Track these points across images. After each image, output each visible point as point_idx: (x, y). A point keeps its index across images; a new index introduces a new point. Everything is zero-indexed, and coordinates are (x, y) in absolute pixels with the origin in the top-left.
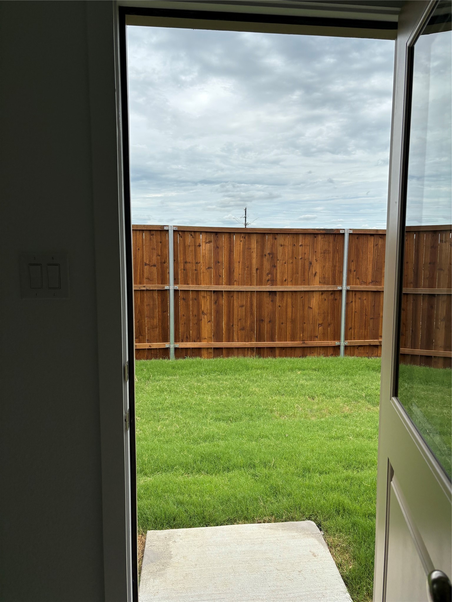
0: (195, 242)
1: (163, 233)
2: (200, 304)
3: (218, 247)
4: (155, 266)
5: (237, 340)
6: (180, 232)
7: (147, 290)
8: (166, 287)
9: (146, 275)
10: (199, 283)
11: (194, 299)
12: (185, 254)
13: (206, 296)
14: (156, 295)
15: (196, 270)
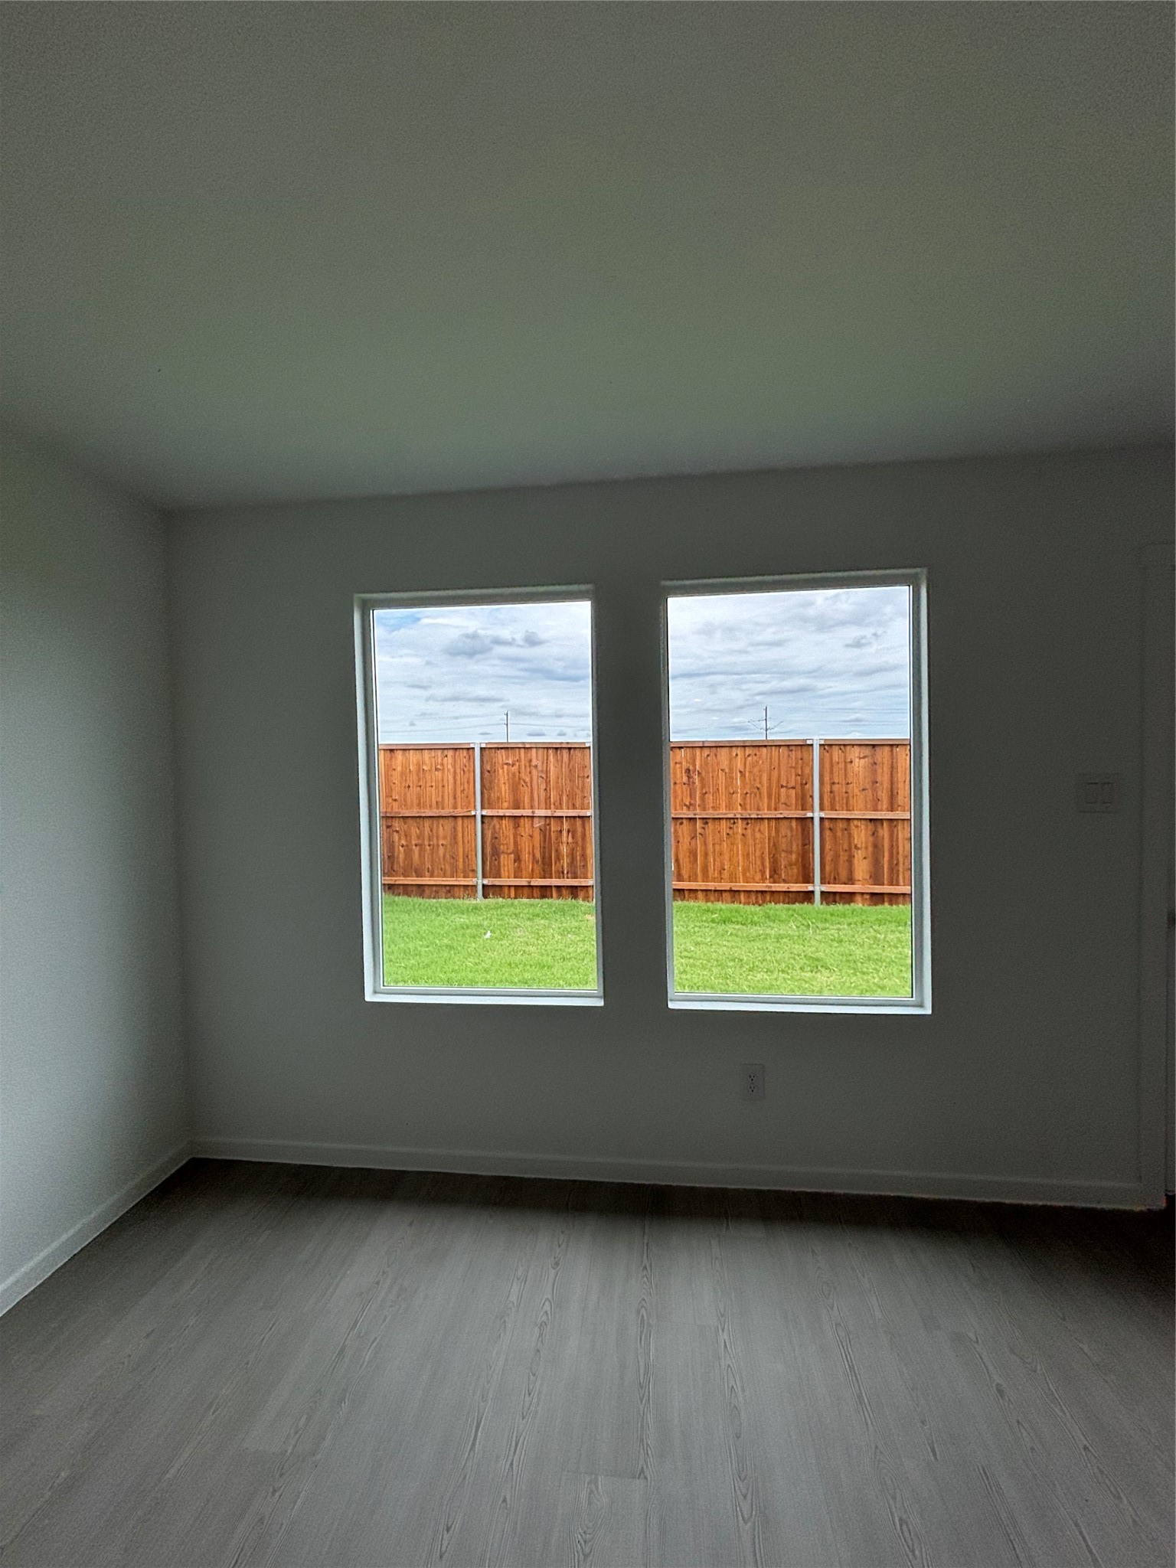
0: (845, 758)
1: (805, 748)
2: (852, 836)
3: (875, 763)
4: (793, 788)
6: (827, 746)
7: (785, 818)
8: (809, 815)
9: (783, 800)
10: (851, 809)
11: (844, 829)
12: (831, 773)
13: (860, 826)
14: (794, 823)
15: (846, 792)
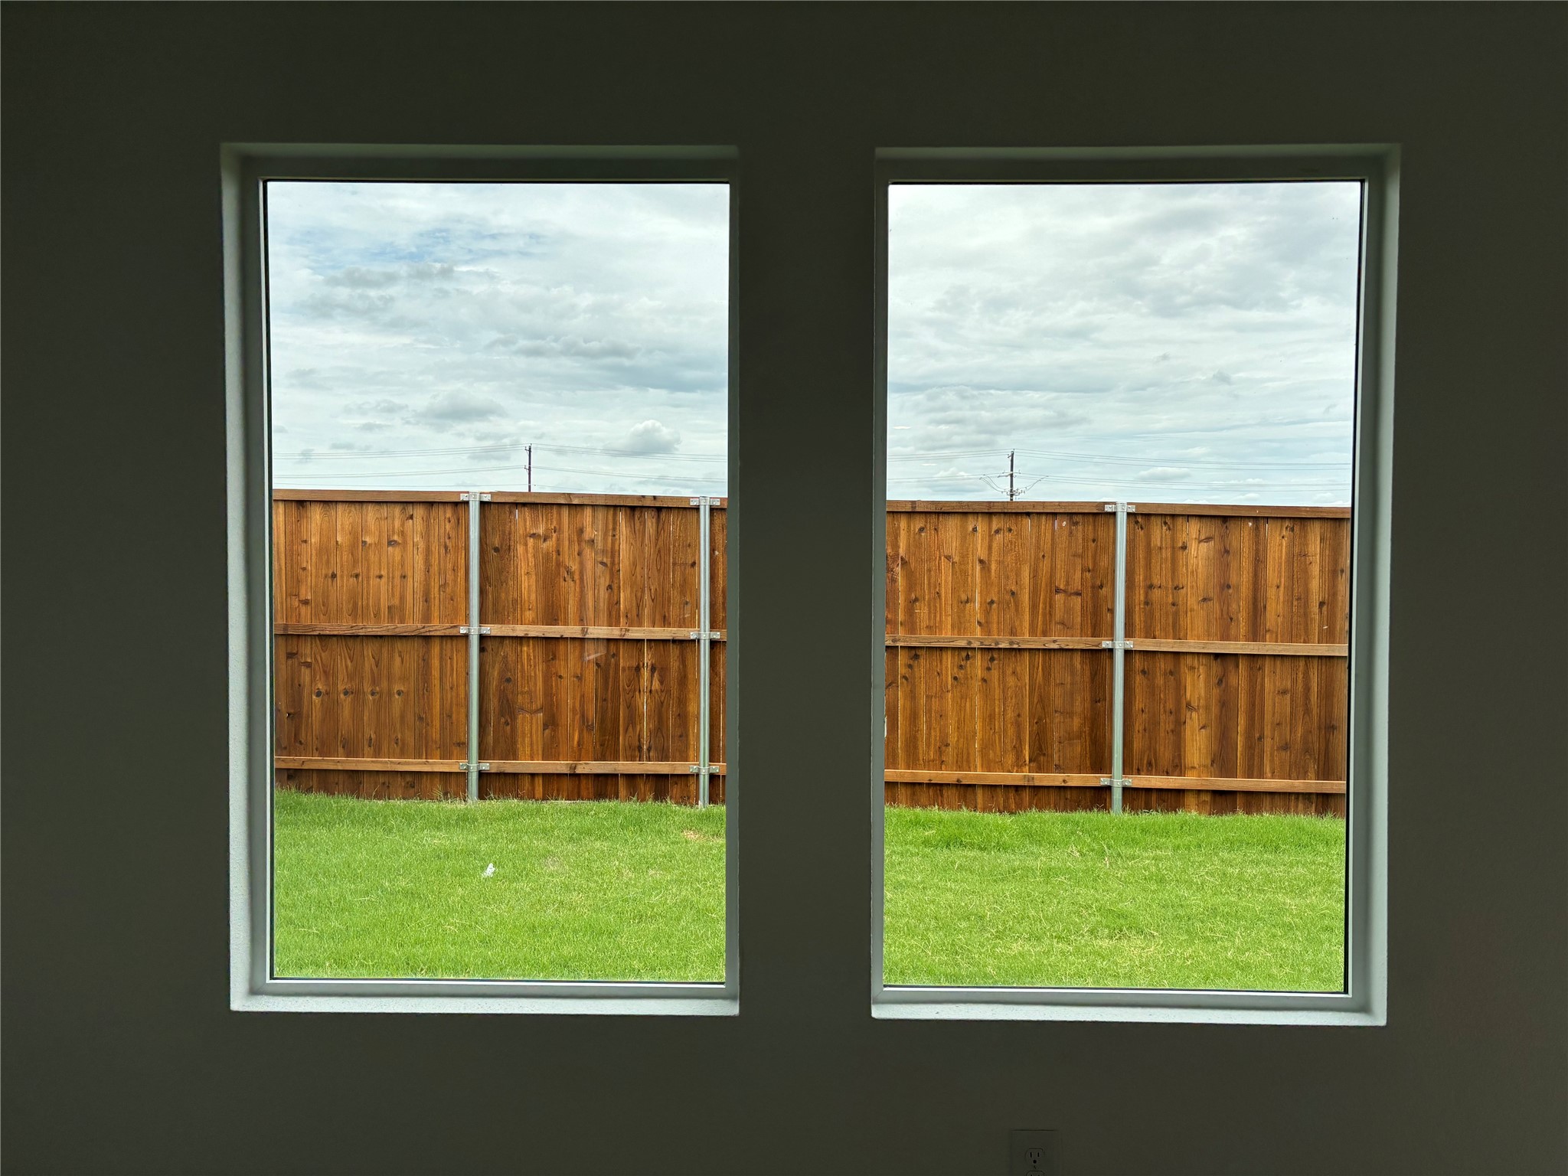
0: (1173, 540)
1: (1101, 520)
2: (1183, 684)
3: (1227, 552)
4: (1078, 594)
5: (1269, 775)
6: (1141, 517)
7: (1061, 650)
8: (1106, 644)
9: (1058, 614)
10: (1182, 634)
11: (1168, 671)
12: (1148, 567)
13: (1197, 667)
14: (1077, 659)
15: (1173, 604)
